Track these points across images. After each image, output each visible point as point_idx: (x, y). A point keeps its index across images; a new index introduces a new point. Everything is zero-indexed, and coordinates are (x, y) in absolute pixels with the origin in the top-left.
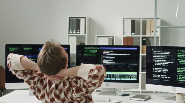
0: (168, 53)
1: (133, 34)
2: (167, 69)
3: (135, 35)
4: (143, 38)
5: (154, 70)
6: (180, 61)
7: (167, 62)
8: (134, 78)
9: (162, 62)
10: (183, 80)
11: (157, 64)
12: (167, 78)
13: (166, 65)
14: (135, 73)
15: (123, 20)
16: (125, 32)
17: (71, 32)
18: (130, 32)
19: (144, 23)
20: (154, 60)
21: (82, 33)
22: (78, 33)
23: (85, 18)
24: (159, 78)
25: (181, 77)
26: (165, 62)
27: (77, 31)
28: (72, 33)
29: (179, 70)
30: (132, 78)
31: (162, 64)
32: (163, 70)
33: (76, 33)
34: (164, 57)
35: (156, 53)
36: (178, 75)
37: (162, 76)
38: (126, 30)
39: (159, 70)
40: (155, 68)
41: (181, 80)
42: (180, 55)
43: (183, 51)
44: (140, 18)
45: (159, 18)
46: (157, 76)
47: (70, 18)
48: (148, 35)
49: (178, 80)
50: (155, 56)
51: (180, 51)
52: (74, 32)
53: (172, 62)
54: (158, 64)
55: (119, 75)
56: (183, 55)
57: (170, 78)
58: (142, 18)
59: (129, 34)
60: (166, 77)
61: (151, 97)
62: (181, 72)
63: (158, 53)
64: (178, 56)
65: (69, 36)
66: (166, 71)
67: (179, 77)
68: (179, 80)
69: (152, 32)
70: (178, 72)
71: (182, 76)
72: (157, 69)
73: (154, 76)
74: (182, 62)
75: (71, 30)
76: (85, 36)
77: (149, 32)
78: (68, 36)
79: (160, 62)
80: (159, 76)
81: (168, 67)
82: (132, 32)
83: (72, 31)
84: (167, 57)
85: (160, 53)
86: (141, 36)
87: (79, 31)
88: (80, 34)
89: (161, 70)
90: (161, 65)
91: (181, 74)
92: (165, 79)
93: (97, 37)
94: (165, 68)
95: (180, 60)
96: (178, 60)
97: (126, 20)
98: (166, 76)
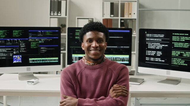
0: (162, 36)
1: (112, 16)
2: (161, 52)
4: (121, 20)
5: (147, 53)
6: (175, 45)
7: (161, 45)
8: (126, 61)
9: (155, 45)
10: (178, 63)
11: (150, 47)
12: (161, 61)
13: (160, 48)
14: (128, 56)
15: (103, 3)
16: (104, 14)
17: (52, 14)
18: (109, 14)
19: (123, 6)
20: (147, 43)
21: (63, 15)
22: (59, 14)
23: (66, 0)
24: (152, 61)
25: (175, 60)
26: (159, 45)
27: (58, 13)
28: (54, 15)
29: (174, 53)
30: (124, 61)
31: (156, 47)
32: (157, 53)
33: (57, 15)
34: (157, 40)
35: (149, 35)
36: (172, 59)
37: (155, 59)
38: (105, 13)
39: (152, 53)
40: (148, 51)
41: (175, 63)
42: (175, 39)
43: (179, 34)
44: (119, 1)
45: (136, 1)
46: (151, 59)
48: (126, 17)
49: (172, 63)
50: (149, 39)
51: (175, 34)
52: (56, 14)
53: (166, 46)
54: (152, 47)
55: (111, 58)
56: (178, 38)
57: (164, 61)
58: (121, 1)
59: (108, 16)
60: (159, 61)
61: (145, 80)
62: (176, 55)
63: (152, 35)
64: (173, 39)
65: (51, 18)
66: (160, 54)
67: (174, 60)
68: (174, 63)
69: (130, 14)
70: (173, 56)
71: (177, 59)
72: (150, 52)
73: (147, 59)
74: (177, 45)
75: (52, 12)
76: (66, 18)
77: (127, 14)
78: (49, 18)
79: (154, 45)
80: (152, 59)
81: (163, 50)
82: (111, 14)
83: (54, 13)
84: (161, 40)
85: (154, 35)
86: (120, 18)
87: (61, 13)
88: (61, 15)
89: (155, 53)
90: (154, 48)
91: (175, 57)
92: (158, 62)
93: (78, 18)
94: (159, 51)
95: (175, 43)
96: (173, 43)
97: (105, 3)
98: (160, 59)
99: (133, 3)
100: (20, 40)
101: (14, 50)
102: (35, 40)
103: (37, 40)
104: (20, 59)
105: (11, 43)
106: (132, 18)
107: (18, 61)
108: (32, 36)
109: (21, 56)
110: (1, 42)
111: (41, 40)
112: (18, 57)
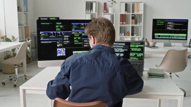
1: (126, 12)
3: (127, 13)
4: (132, 15)
8: (185, 37)
15: (120, 4)
17: (87, 11)
19: (133, 5)
21: (94, 12)
22: (91, 11)
23: (96, 2)
28: (88, 12)
33: (90, 12)
38: (121, 10)
44: (130, 2)
45: (142, 2)
47: (86, 2)
48: (135, 13)
52: (89, 11)
58: (132, 2)
59: (123, 12)
65: (86, 14)
69: (138, 11)
75: (87, 10)
76: (96, 14)
77: (136, 11)
83: (88, 10)
86: (131, 13)
87: (92, 11)
88: (92, 12)
93: (104, 14)
97: (122, 4)
99: (140, 3)
100: (64, 33)
101: (58, 43)
102: (78, 33)
103: (80, 32)
104: (64, 52)
105: (54, 35)
106: (140, 13)
107: (62, 54)
108: (76, 29)
109: (64, 49)
110: (45, 34)
111: (84, 33)
112: (62, 50)
